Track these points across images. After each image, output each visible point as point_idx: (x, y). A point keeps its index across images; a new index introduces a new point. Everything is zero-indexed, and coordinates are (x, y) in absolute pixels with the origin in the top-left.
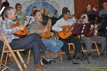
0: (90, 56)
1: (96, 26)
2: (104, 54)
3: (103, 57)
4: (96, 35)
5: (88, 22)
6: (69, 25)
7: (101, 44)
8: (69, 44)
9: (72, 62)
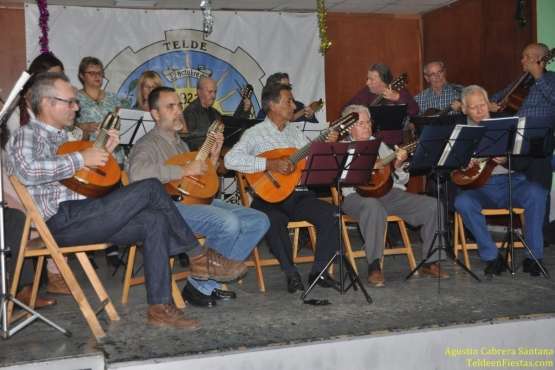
0: (376, 275)
1: (401, 153)
2: (433, 267)
3: (429, 277)
4: (404, 188)
5: (372, 138)
6: (295, 149)
7: (420, 227)
8: (291, 225)
9: (303, 297)
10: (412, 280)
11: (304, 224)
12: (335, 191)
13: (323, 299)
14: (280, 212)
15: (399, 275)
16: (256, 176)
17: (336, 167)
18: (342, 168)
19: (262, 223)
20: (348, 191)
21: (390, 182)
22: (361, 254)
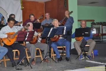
0: (33, 62)
1: (40, 34)
2: (46, 60)
4: (40, 42)
5: (33, 30)
6: (14, 33)
7: (43, 51)
8: (13, 51)
9: (16, 68)
10: (42, 63)
11: (17, 50)
12: (24, 42)
13: (20, 68)
14: (10, 48)
15: (39, 62)
16: (5, 39)
17: (24, 37)
18: (26, 37)
19: (6, 50)
20: (27, 43)
21: (37, 40)
22: (30, 57)
